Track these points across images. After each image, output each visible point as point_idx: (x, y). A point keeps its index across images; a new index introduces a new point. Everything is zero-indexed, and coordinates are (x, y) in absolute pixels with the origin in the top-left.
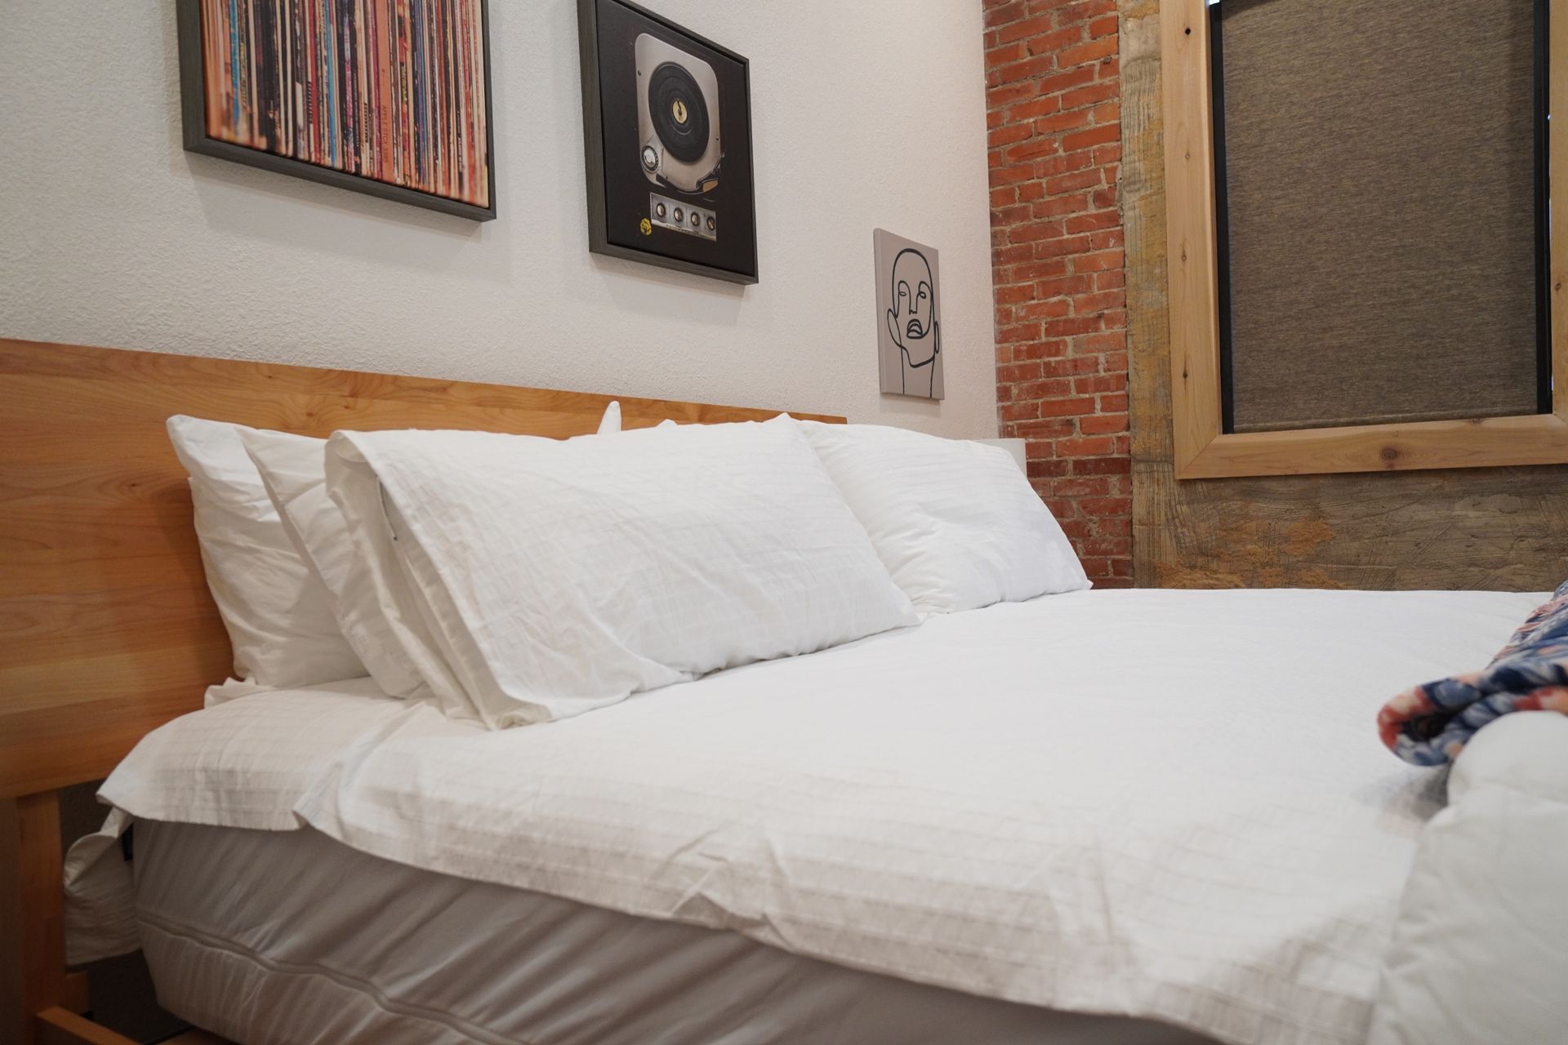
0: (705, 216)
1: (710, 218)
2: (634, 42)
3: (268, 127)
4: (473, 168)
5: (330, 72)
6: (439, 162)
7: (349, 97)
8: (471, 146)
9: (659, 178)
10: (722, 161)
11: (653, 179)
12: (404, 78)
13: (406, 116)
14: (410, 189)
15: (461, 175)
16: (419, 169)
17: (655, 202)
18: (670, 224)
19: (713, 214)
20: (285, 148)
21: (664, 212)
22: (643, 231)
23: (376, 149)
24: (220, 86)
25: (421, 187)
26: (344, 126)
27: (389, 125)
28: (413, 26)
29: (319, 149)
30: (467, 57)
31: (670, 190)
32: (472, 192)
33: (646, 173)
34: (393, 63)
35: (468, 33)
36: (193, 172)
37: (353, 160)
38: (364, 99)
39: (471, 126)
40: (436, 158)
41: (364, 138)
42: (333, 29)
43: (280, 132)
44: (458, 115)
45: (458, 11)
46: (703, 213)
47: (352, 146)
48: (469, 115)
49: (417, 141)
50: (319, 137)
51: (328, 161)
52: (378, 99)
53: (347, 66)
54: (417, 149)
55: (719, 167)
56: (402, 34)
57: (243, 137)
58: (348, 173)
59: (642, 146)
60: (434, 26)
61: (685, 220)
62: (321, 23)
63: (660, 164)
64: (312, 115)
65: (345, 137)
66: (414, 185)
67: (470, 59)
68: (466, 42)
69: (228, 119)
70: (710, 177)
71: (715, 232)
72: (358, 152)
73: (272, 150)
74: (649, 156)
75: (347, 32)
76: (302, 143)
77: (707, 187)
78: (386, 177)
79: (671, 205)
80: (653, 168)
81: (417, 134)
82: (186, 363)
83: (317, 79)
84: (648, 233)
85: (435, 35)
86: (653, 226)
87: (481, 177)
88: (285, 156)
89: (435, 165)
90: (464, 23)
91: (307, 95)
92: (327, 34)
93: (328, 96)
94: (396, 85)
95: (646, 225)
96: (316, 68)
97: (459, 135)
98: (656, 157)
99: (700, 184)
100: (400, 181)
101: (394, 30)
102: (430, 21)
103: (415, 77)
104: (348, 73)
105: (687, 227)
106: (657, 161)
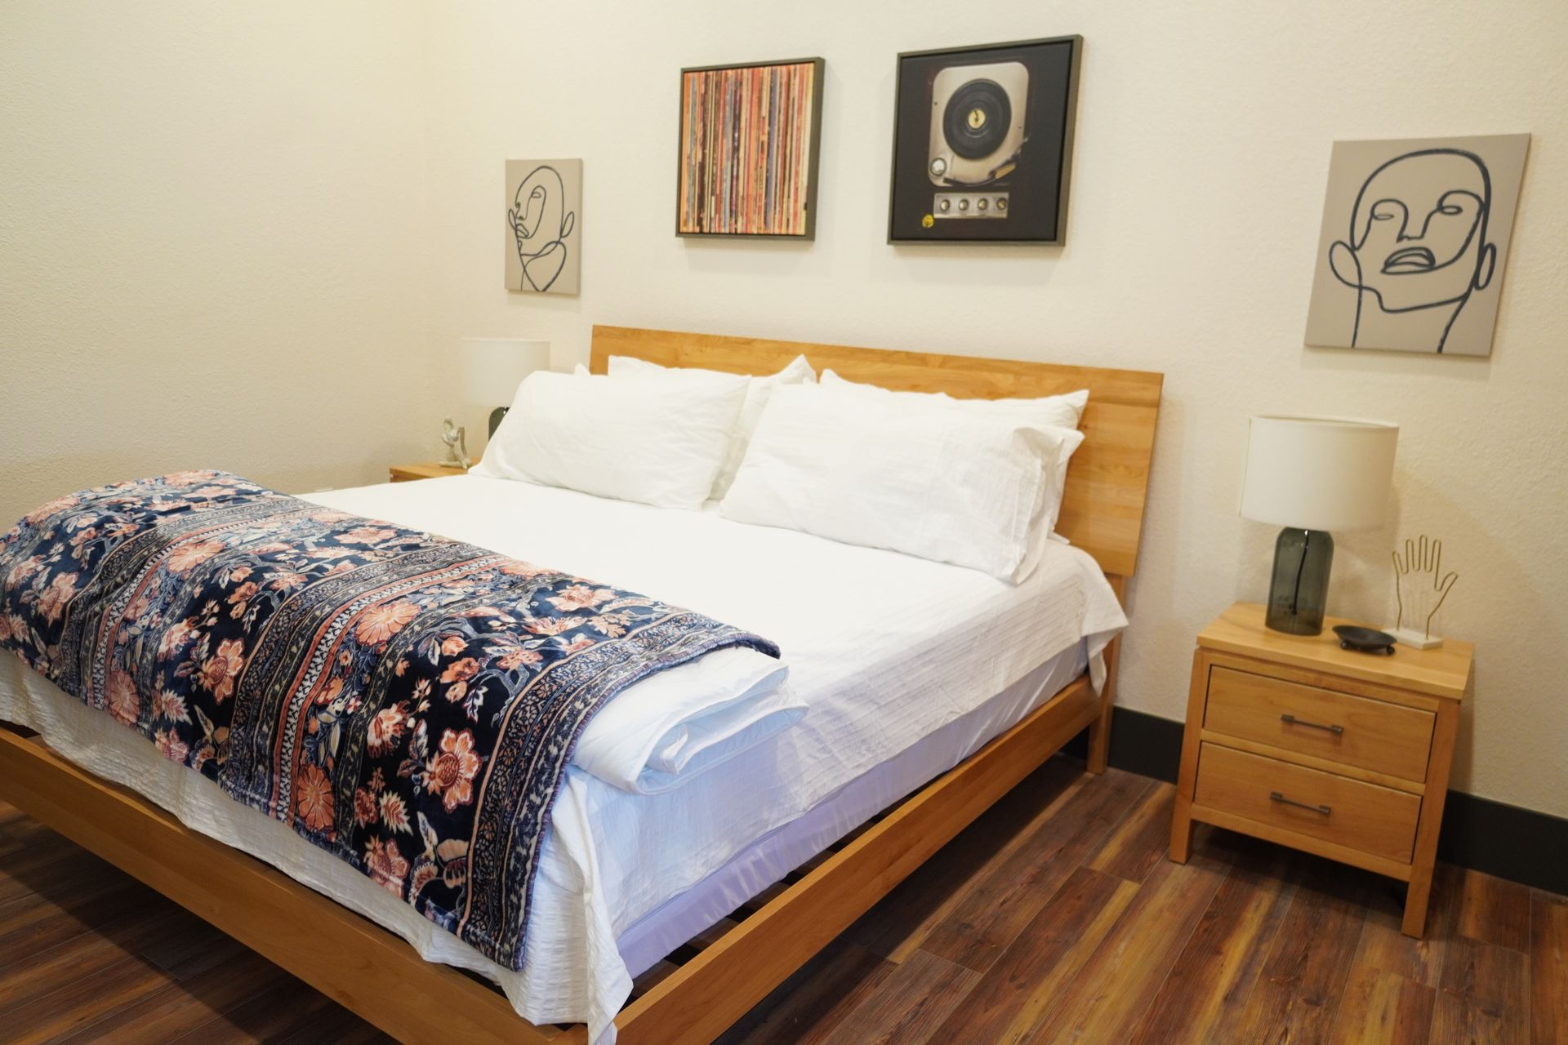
0: (994, 199)
1: (1002, 200)
2: (933, 81)
3: (700, 222)
4: (795, 214)
5: (727, 186)
6: (777, 216)
7: (734, 196)
8: (796, 201)
9: (946, 180)
10: (1024, 147)
11: (940, 183)
12: (761, 175)
13: (761, 195)
14: (761, 235)
15: (788, 220)
16: (765, 223)
17: (939, 202)
18: (954, 214)
19: (1006, 195)
20: (706, 230)
21: (948, 206)
22: (924, 225)
23: (745, 218)
24: (685, 208)
25: (766, 232)
26: (731, 211)
27: (752, 203)
28: (769, 143)
29: (719, 226)
30: (798, 148)
31: (957, 186)
32: (794, 227)
33: (931, 179)
34: (756, 169)
35: (800, 133)
36: (686, 247)
37: (734, 226)
38: (741, 194)
39: (796, 189)
40: (775, 214)
41: (739, 214)
42: (729, 164)
43: (704, 223)
44: (789, 186)
45: (795, 123)
46: (992, 198)
47: (734, 220)
48: (796, 183)
49: (766, 208)
50: (720, 219)
51: (723, 231)
52: (748, 190)
53: (735, 178)
54: (766, 212)
55: (1019, 152)
56: (762, 151)
57: (690, 230)
58: (733, 234)
59: (930, 160)
60: (781, 138)
61: (970, 208)
62: (724, 162)
63: (948, 169)
64: (717, 211)
65: (731, 216)
66: (762, 232)
67: (799, 148)
68: (798, 140)
69: (686, 223)
70: (1007, 163)
71: (1006, 210)
72: (736, 222)
73: (701, 232)
74: (938, 166)
75: (736, 162)
76: (713, 225)
77: (999, 175)
78: (749, 232)
79: (956, 200)
80: (939, 175)
81: (766, 204)
82: (649, 332)
83: (721, 191)
84: (929, 226)
85: (780, 144)
86: (936, 220)
87: (801, 218)
88: (707, 233)
89: (774, 218)
90: (799, 129)
91: (716, 199)
92: (727, 168)
93: (725, 198)
94: (756, 181)
95: (928, 221)
96: (721, 185)
97: (789, 197)
98: (946, 163)
99: (993, 173)
100: (755, 232)
101: (758, 151)
102: (778, 136)
103: (767, 171)
104: (735, 183)
105: (974, 211)
106: (946, 167)
